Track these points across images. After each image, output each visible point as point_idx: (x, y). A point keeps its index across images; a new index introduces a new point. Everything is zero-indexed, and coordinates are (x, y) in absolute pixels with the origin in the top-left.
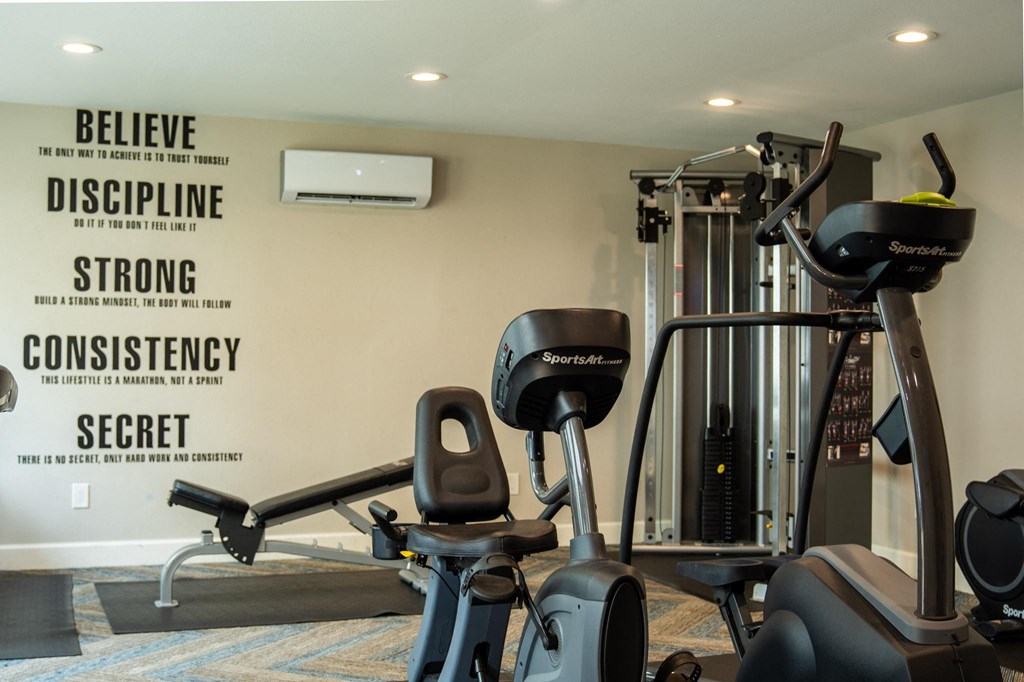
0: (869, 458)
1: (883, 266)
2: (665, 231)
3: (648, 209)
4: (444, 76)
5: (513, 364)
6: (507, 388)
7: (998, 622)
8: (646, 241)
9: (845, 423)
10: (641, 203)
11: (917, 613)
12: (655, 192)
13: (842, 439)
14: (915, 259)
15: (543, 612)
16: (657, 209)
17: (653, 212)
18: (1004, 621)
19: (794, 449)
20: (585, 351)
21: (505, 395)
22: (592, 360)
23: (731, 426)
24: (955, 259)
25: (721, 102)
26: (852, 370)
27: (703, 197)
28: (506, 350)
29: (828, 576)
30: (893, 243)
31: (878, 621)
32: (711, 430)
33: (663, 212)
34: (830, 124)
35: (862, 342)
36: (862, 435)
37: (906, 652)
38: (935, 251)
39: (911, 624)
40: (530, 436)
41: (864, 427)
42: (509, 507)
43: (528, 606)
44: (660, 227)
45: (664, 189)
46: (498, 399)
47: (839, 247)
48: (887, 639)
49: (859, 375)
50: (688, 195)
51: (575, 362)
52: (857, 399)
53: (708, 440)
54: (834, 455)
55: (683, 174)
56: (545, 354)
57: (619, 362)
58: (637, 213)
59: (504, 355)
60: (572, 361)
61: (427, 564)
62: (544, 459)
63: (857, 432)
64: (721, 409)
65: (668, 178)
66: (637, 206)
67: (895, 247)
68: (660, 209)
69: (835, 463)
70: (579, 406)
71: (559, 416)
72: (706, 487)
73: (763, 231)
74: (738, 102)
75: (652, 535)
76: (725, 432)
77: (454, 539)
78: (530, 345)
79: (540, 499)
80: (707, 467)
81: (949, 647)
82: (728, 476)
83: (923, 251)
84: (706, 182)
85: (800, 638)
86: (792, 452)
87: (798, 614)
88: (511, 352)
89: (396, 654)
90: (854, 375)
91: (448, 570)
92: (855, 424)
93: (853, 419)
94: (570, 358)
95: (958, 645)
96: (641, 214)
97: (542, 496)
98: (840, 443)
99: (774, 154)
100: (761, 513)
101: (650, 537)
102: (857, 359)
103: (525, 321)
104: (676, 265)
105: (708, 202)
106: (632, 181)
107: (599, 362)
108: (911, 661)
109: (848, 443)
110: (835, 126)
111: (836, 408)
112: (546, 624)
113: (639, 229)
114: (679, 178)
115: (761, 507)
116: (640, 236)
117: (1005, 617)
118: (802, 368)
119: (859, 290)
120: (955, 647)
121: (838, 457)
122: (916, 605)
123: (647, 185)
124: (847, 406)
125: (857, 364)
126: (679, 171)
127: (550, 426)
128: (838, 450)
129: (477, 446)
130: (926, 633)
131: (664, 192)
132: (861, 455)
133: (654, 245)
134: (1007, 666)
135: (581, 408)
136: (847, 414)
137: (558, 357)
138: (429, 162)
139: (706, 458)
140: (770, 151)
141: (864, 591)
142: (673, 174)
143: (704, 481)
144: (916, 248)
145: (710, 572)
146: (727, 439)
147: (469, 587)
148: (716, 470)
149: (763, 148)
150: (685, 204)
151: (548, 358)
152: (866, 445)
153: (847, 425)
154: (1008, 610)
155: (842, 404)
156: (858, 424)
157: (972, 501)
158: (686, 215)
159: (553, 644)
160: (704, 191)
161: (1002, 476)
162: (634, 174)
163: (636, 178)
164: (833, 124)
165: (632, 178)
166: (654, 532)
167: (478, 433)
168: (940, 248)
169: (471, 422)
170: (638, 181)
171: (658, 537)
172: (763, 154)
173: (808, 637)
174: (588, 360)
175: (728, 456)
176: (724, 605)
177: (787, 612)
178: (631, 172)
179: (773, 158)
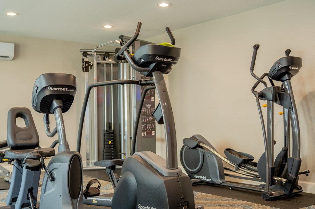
0: (155, 136)
1: (154, 64)
2: (91, 68)
3: (85, 61)
4: (18, 14)
5: (38, 91)
6: (37, 99)
7: (193, 180)
8: (85, 71)
9: (147, 125)
10: (83, 59)
11: (167, 168)
12: (88, 56)
13: (146, 130)
14: (163, 62)
15: (50, 170)
16: (88, 61)
17: (87, 62)
18: (195, 179)
19: (132, 135)
20: (62, 86)
21: (36, 102)
22: (64, 89)
23: (113, 129)
24: (175, 63)
25: (108, 27)
26: (149, 109)
27: (103, 58)
28: (36, 87)
29: (140, 160)
30: (157, 57)
31: (155, 171)
32: (107, 130)
33: (90, 63)
34: (137, 23)
35: (152, 100)
36: (153, 129)
37: (163, 179)
38: (169, 60)
39: (165, 171)
40: (45, 116)
41: (153, 126)
42: (39, 145)
43: (45, 168)
44: (90, 67)
45: (91, 55)
46: (34, 103)
47: (141, 59)
48: (158, 176)
49: (151, 110)
50: (98, 57)
51: (59, 90)
52: (150, 117)
53: (106, 134)
54: (144, 134)
55: (96, 51)
56: (49, 87)
57: (73, 90)
58: (82, 62)
59: (36, 88)
60: (58, 89)
61: (12, 163)
62: (49, 124)
63: (151, 128)
64: (110, 124)
65: (91, 52)
66: (82, 60)
67: (158, 58)
68: (89, 62)
69: (144, 137)
70: (60, 104)
71: (54, 108)
72: (105, 148)
73: (118, 55)
74: (113, 27)
75: (89, 164)
76: (111, 131)
77: (20, 153)
78: (44, 85)
79: (48, 136)
80: (105, 142)
81: (176, 177)
82: (112, 144)
83: (166, 60)
84: (104, 53)
85: (132, 180)
86: (131, 136)
87: (131, 172)
88: (38, 87)
89: (2, 200)
90: (150, 110)
91: (19, 166)
92: (150, 125)
93: (150, 123)
94: (57, 89)
95: (179, 176)
96: (83, 63)
97: (49, 135)
98: (146, 131)
99: (124, 42)
100: (123, 153)
101: (88, 165)
102: (150, 105)
103: (42, 77)
104: (95, 79)
105: (104, 59)
106: (80, 53)
107: (66, 90)
108: (165, 182)
109: (148, 131)
110: (139, 23)
111: (144, 120)
112: (51, 174)
113: (83, 67)
114: (95, 52)
115: (122, 152)
116: (83, 69)
117: (195, 178)
118: (134, 108)
119: (147, 72)
120: (178, 177)
121: (145, 135)
122: (166, 166)
123: (85, 54)
124: (148, 120)
125: (151, 107)
126: (95, 49)
127: (51, 112)
128: (145, 133)
129: (28, 125)
130: (169, 173)
131: (90, 56)
132: (152, 135)
133: (88, 73)
134: (196, 191)
135: (61, 105)
136: (148, 122)
137: (53, 88)
138: (13, 45)
139: (105, 139)
140: (123, 41)
141: (151, 163)
142: (93, 51)
143: (105, 146)
144: (164, 59)
145: (104, 163)
146: (112, 133)
147: (25, 163)
148: (108, 143)
149: (121, 40)
150: (97, 60)
151: (50, 88)
152: (154, 132)
153: (148, 125)
154: (196, 176)
155: (146, 119)
156: (151, 125)
157: (185, 144)
158: (98, 64)
159: (53, 180)
160: (103, 56)
161: (193, 137)
162: (81, 50)
163: (82, 51)
164: (139, 22)
165: (80, 51)
166: (89, 163)
167: (28, 121)
168: (171, 59)
169: (26, 118)
170: (82, 53)
171: (90, 165)
172: (121, 42)
173: (135, 179)
174: (63, 89)
175: (112, 138)
176: (109, 174)
177: (128, 172)
178: (80, 50)
179: (124, 43)
